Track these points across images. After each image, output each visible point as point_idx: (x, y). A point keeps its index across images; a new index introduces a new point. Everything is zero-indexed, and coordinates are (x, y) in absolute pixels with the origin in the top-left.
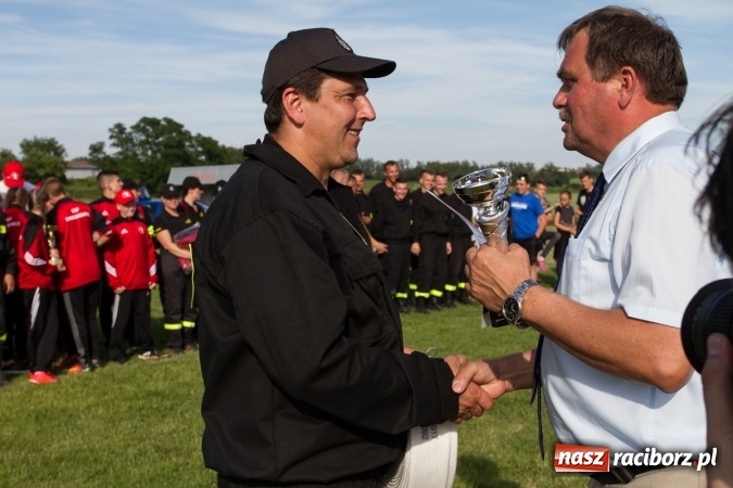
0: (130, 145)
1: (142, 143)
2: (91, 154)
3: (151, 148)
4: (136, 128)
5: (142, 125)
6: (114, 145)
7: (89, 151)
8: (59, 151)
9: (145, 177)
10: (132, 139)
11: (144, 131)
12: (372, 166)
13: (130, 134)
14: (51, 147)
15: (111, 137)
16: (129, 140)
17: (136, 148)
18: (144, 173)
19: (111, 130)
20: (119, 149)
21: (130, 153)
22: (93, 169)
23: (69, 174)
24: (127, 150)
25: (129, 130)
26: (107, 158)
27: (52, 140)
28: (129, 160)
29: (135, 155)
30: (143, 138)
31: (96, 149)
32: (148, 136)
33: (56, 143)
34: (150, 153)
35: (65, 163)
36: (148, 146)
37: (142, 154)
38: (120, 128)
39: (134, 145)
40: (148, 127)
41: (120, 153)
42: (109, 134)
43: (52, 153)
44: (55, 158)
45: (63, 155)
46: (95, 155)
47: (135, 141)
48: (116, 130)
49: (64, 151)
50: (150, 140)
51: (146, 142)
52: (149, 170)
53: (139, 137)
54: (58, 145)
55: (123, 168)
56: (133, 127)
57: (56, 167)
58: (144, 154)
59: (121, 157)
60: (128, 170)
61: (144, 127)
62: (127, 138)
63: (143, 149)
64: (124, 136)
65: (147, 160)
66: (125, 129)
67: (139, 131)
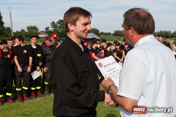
1: (60, 27)
2: (46, 30)
3: (62, 28)
4: (58, 23)
5: (59, 22)
6: (52, 27)
7: (45, 29)
8: (37, 29)
9: (60, 36)
10: (57, 26)
11: (60, 23)
13: (56, 24)
14: (35, 28)
15: (51, 25)
16: (56, 26)
17: (58, 28)
18: (60, 35)
19: (51, 23)
20: (53, 29)
21: (56, 30)
22: (46, 34)
23: (40, 36)
24: (55, 29)
25: (56, 23)
26: (50, 31)
27: (35, 26)
28: (56, 32)
29: (58, 30)
30: (60, 25)
31: (47, 29)
32: (61, 25)
33: (36, 27)
34: (61, 29)
35: (39, 33)
36: (61, 28)
37: (59, 30)
38: (53, 23)
39: (57, 27)
40: (61, 22)
41: (54, 30)
42: (51, 24)
43: (35, 30)
44: (36, 31)
45: (38, 30)
47: (58, 26)
48: (52, 23)
49: (38, 29)
50: (62, 26)
51: (61, 27)
52: (61, 34)
53: (59, 25)
54: (36, 28)
56: (57, 23)
57: (36, 34)
58: (60, 30)
61: (60, 22)
62: (55, 25)
63: (60, 28)
64: (54, 25)
65: (61, 31)
66: (55, 23)
67: (59, 23)
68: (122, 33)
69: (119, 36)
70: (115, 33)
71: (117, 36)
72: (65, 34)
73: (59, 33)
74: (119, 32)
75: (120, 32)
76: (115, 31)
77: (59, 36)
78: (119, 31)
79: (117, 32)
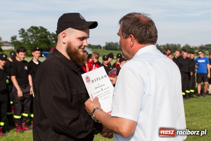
1: (31, 36)
3: (35, 38)
4: (29, 30)
5: (31, 29)
6: (20, 37)
7: (11, 39)
13: (27, 32)
15: (19, 34)
16: (26, 35)
17: (29, 38)
19: (19, 31)
20: (22, 38)
21: (27, 40)
24: (25, 39)
25: (26, 31)
26: (18, 42)
28: (26, 43)
29: (29, 41)
30: (32, 34)
31: (14, 38)
32: (33, 33)
34: (34, 40)
36: (33, 37)
37: (31, 40)
38: (23, 30)
39: (28, 37)
40: (33, 30)
41: (23, 40)
42: (19, 32)
45: (1, 40)
46: (13, 40)
47: (28, 35)
48: (21, 31)
50: (34, 35)
51: (33, 36)
53: (30, 34)
55: (24, 46)
59: (23, 42)
61: (32, 30)
62: (25, 34)
63: (32, 38)
64: (24, 33)
65: (33, 43)
66: (25, 31)
68: (116, 46)
70: (106, 46)
71: (109, 50)
72: (40, 46)
73: (31, 44)
75: (114, 45)
76: (107, 43)
77: (31, 49)
78: (112, 43)
79: (109, 44)
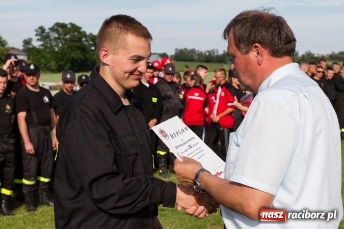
0: (48, 40)
1: (56, 39)
2: (24, 46)
3: (61, 42)
4: (52, 29)
5: (56, 27)
6: (38, 40)
7: (23, 44)
8: (3, 43)
9: (58, 60)
10: (49, 36)
11: (57, 31)
12: (195, 53)
13: (48, 33)
15: (37, 35)
16: (48, 37)
17: (52, 42)
18: (58, 58)
19: (36, 30)
20: (41, 43)
21: (49, 45)
24: (47, 43)
25: (47, 31)
26: (34, 48)
28: (48, 50)
29: (52, 46)
30: (56, 36)
31: (27, 42)
32: (59, 34)
34: (60, 45)
36: (59, 41)
37: (56, 46)
38: (42, 29)
39: (51, 40)
40: (59, 29)
41: (42, 45)
42: (35, 33)
44: (2, 48)
46: (26, 46)
47: (51, 38)
48: (40, 31)
50: (61, 37)
51: (59, 38)
52: (60, 56)
53: (54, 35)
54: (2, 40)
55: (45, 54)
56: (50, 29)
59: (42, 48)
60: (48, 55)
61: (57, 29)
62: (46, 35)
63: (56, 42)
64: (44, 34)
65: (59, 50)
66: (45, 30)
67: (54, 31)
68: (192, 55)
69: (185, 60)
70: (176, 54)
71: (180, 60)
72: (70, 54)
73: (56, 52)
74: (186, 52)
75: (189, 53)
76: (177, 50)
77: (55, 60)
78: (185, 49)
79: (181, 51)
